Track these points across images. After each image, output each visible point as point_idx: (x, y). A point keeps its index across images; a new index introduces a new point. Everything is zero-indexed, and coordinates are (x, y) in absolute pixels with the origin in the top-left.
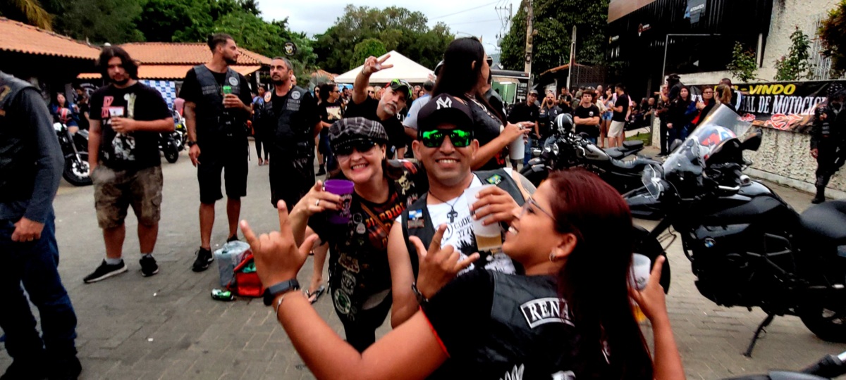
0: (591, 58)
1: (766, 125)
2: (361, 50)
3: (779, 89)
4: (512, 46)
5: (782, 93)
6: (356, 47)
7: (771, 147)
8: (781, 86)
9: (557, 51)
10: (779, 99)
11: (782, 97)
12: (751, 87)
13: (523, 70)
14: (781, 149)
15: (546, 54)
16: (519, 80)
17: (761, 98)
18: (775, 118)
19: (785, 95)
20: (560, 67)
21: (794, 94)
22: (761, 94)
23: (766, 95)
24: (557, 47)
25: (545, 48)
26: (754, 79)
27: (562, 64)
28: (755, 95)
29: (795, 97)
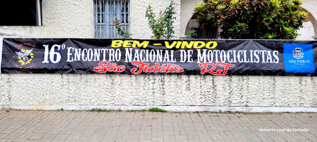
3: (200, 44)
5: (204, 48)
7: (209, 87)
10: (202, 52)
11: (205, 50)
14: (219, 88)
17: (182, 51)
19: (208, 49)
21: (216, 48)
23: (186, 49)
28: (174, 49)
29: (218, 51)
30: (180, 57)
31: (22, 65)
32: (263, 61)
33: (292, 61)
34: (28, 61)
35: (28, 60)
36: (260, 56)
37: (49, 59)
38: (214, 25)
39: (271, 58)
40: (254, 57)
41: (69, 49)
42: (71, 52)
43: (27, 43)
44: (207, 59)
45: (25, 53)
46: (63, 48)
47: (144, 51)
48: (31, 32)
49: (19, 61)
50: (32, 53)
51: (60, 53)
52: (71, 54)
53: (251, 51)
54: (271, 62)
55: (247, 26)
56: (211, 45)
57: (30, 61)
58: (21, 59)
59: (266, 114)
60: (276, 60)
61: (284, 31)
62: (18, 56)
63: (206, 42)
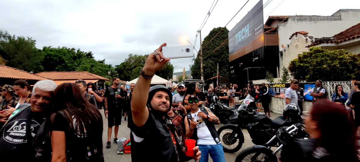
0: (225, 74)
1: (279, 97)
2: (135, 71)
4: (195, 70)
5: (282, 87)
6: (133, 70)
8: (281, 85)
9: (212, 71)
10: (281, 88)
11: (282, 88)
12: (273, 85)
13: (200, 79)
15: (208, 72)
16: (200, 83)
17: (277, 88)
18: (281, 95)
19: (283, 87)
20: (214, 77)
22: (276, 87)
23: (278, 87)
24: (212, 70)
25: (208, 70)
26: (274, 82)
27: (215, 76)
28: (275, 87)
29: (285, 88)
56: (284, 86)
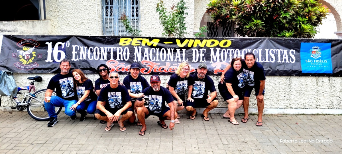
3: (213, 43)
5: (218, 46)
10: (215, 51)
17: (194, 50)
19: (222, 48)
21: (231, 47)
23: (199, 48)
30: (192, 57)
31: (24, 64)
32: (279, 61)
33: (309, 60)
34: (29, 60)
35: (30, 58)
36: (276, 56)
37: (52, 58)
38: (229, 21)
39: (287, 58)
40: (270, 57)
41: (74, 47)
42: (76, 51)
43: (28, 40)
44: (220, 58)
45: (27, 51)
46: (68, 46)
47: (154, 49)
48: (33, 26)
49: (20, 60)
50: (34, 51)
51: (64, 51)
52: (76, 52)
53: (267, 50)
54: (287, 61)
55: (263, 24)
56: (225, 44)
57: (32, 60)
58: (22, 58)
59: (280, 116)
60: (292, 60)
61: (302, 28)
62: (19, 54)
63: (220, 40)
